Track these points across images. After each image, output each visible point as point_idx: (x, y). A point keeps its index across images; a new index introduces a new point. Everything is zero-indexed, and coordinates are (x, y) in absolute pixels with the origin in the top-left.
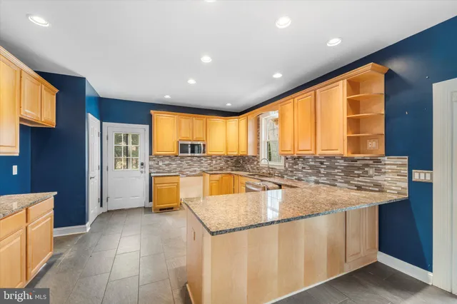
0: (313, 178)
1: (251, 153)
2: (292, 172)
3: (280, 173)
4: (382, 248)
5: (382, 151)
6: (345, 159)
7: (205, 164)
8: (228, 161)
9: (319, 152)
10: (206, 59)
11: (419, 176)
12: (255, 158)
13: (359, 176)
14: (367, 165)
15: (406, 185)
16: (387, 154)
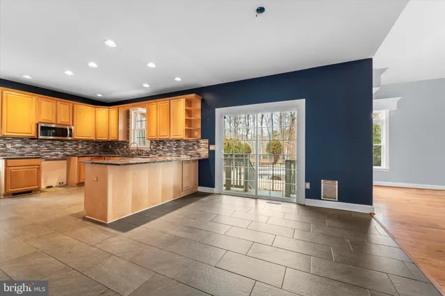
0: (169, 154)
1: (121, 139)
2: (155, 151)
3: (147, 153)
4: (200, 184)
5: (200, 137)
6: (185, 141)
7: (69, 148)
8: (96, 146)
9: (172, 137)
10: (93, 65)
11: (212, 148)
12: (125, 143)
13: (191, 150)
14: (194, 144)
15: (207, 152)
16: (202, 139)
